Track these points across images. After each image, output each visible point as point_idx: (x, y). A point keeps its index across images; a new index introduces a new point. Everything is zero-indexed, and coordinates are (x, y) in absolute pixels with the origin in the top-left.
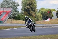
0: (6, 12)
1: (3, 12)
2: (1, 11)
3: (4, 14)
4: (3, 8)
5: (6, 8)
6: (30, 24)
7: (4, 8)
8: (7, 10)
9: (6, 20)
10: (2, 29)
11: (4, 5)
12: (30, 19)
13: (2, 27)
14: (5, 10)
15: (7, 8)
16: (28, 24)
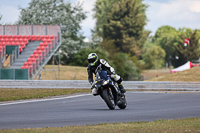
0: (40, 39)
1: (31, 40)
2: (24, 38)
3: (35, 46)
4: (28, 27)
5: (40, 27)
7: (35, 27)
8: (44, 35)
9: (41, 68)
10: (25, 98)
11: (34, 16)
13: (27, 89)
14: (36, 34)
15: (44, 27)
16: (100, 83)
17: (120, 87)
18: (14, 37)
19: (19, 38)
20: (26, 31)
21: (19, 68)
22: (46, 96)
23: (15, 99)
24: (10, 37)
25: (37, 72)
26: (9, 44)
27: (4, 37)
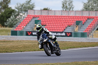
0: (93, 18)
1: (89, 18)
2: (85, 17)
3: (90, 21)
4: (87, 12)
5: (93, 12)
7: (90, 12)
8: (95, 16)
9: (93, 32)
10: (86, 47)
11: (90, 7)
12: (48, 31)
14: (91, 16)
15: (95, 12)
17: (56, 43)
18: (80, 17)
19: (83, 17)
20: (86, 14)
21: (82, 32)
22: (96, 46)
23: (81, 47)
24: (78, 17)
25: (91, 34)
26: (77, 20)
27: (76, 17)
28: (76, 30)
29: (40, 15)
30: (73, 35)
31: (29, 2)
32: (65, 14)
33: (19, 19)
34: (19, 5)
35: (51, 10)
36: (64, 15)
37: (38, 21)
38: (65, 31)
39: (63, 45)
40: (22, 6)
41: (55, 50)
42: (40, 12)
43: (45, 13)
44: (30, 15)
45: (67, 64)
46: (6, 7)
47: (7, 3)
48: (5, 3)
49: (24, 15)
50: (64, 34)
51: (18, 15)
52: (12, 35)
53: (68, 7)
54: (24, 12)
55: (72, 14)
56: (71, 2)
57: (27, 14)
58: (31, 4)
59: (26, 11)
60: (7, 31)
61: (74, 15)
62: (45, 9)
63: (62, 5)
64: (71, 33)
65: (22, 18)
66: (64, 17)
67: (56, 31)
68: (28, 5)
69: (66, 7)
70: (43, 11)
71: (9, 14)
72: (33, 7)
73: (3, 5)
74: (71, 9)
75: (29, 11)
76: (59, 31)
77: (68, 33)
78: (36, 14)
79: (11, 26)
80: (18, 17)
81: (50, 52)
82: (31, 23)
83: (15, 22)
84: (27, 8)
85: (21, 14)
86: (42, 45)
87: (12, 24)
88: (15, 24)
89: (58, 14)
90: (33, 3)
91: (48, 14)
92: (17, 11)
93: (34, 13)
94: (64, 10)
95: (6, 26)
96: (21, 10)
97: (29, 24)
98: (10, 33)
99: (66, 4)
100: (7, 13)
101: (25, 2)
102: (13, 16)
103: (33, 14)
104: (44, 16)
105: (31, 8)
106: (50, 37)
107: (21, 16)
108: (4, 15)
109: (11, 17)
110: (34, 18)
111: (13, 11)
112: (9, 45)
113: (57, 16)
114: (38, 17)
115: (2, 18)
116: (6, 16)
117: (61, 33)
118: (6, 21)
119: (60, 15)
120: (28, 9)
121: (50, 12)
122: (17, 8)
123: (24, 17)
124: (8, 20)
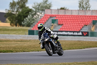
6: (46, 40)
17: (58, 43)
26: (94, 19)
27: (92, 16)
28: (92, 30)
29: (57, 14)
30: (89, 34)
31: (46, 1)
32: (82, 14)
33: (36, 18)
34: (36, 5)
35: (68, 10)
36: (80, 15)
37: (55, 20)
38: (82, 31)
39: (80, 44)
40: (39, 5)
41: (56, 50)
42: (57, 11)
43: (62, 13)
44: (47, 14)
45: (83, 63)
46: (23, 6)
47: (24, 3)
48: (22, 3)
49: (41, 15)
50: (81, 34)
51: (35, 14)
52: (29, 34)
53: (85, 6)
54: (41, 12)
55: (88, 14)
56: (88, 2)
57: (44, 13)
58: (48, 3)
59: (43, 10)
60: (24, 30)
61: (91, 15)
62: (62, 9)
63: (79, 5)
64: (88, 32)
65: (40, 17)
66: (81, 16)
67: (73, 30)
68: (45, 5)
69: (83, 6)
70: (60, 11)
71: (26, 13)
72: (50, 7)
73: (20, 4)
74: (88, 9)
75: (46, 10)
76: (75, 30)
77: (85, 32)
78: (53, 14)
79: (29, 25)
80: (35, 16)
81: (51, 51)
82: (48, 22)
83: (32, 22)
84: (44, 7)
85: (38, 13)
86: (43, 44)
87: (29, 24)
88: (32, 24)
89: (75, 14)
90: (50, 2)
91: (65, 13)
92: (34, 10)
93: (51, 12)
94: (81, 9)
95: (23, 26)
96: (38, 10)
97: (46, 24)
98: (27, 33)
99: (83, 3)
100: (25, 13)
101: (42, 2)
102: (31, 15)
103: (50, 14)
104: (61, 16)
105: (49, 7)
106: (52, 36)
107: (38, 15)
108: (21, 14)
109: (29, 16)
110: (51, 17)
111: (30, 10)
112: (26, 44)
113: (74, 16)
114: (55, 16)
115: (20, 17)
116: (24, 16)
117: (78, 32)
118: (23, 21)
119: (77, 14)
120: (46, 8)
121: (67, 12)
122: (34, 8)
123: (41, 17)
124: (25, 20)
